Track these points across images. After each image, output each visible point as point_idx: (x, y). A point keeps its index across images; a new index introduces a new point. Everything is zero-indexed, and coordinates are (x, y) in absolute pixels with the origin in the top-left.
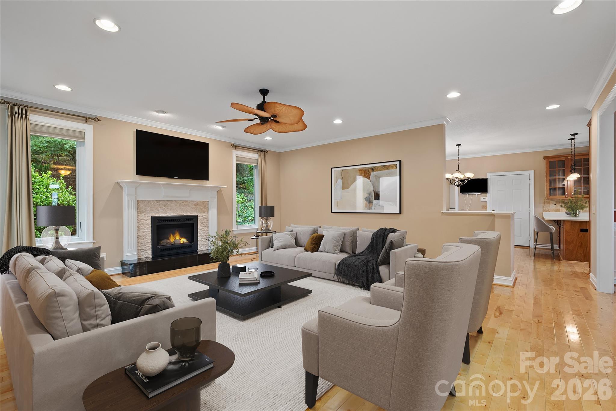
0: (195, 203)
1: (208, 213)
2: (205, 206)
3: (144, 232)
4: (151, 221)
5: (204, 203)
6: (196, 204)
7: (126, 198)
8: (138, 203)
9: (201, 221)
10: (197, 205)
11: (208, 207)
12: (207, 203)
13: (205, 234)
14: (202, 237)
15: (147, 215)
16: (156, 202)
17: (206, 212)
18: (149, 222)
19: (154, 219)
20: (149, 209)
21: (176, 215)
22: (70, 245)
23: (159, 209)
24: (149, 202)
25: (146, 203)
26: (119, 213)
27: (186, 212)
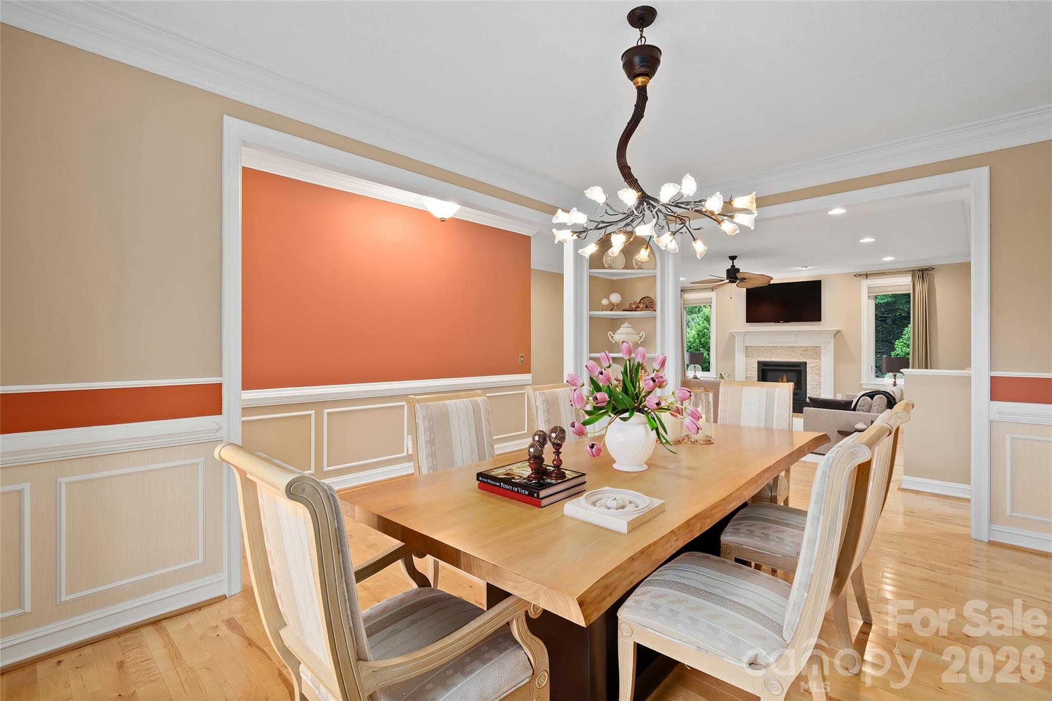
0: (803, 349)
1: (820, 360)
2: (816, 352)
3: (751, 374)
4: (757, 365)
5: (815, 348)
6: (805, 350)
7: (737, 345)
8: (746, 350)
9: (811, 368)
10: (807, 351)
11: (820, 353)
12: (819, 348)
13: (816, 383)
14: (812, 386)
15: (753, 360)
16: (762, 348)
17: (818, 359)
18: (756, 365)
19: (759, 362)
20: (755, 354)
21: (781, 360)
22: (701, 377)
23: (765, 354)
24: (756, 347)
25: (754, 348)
26: (732, 358)
27: (793, 357)
